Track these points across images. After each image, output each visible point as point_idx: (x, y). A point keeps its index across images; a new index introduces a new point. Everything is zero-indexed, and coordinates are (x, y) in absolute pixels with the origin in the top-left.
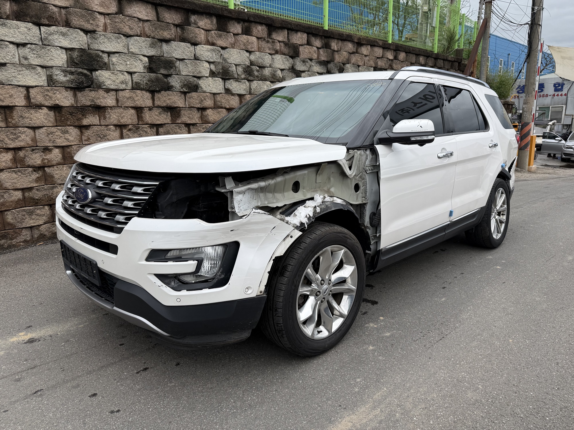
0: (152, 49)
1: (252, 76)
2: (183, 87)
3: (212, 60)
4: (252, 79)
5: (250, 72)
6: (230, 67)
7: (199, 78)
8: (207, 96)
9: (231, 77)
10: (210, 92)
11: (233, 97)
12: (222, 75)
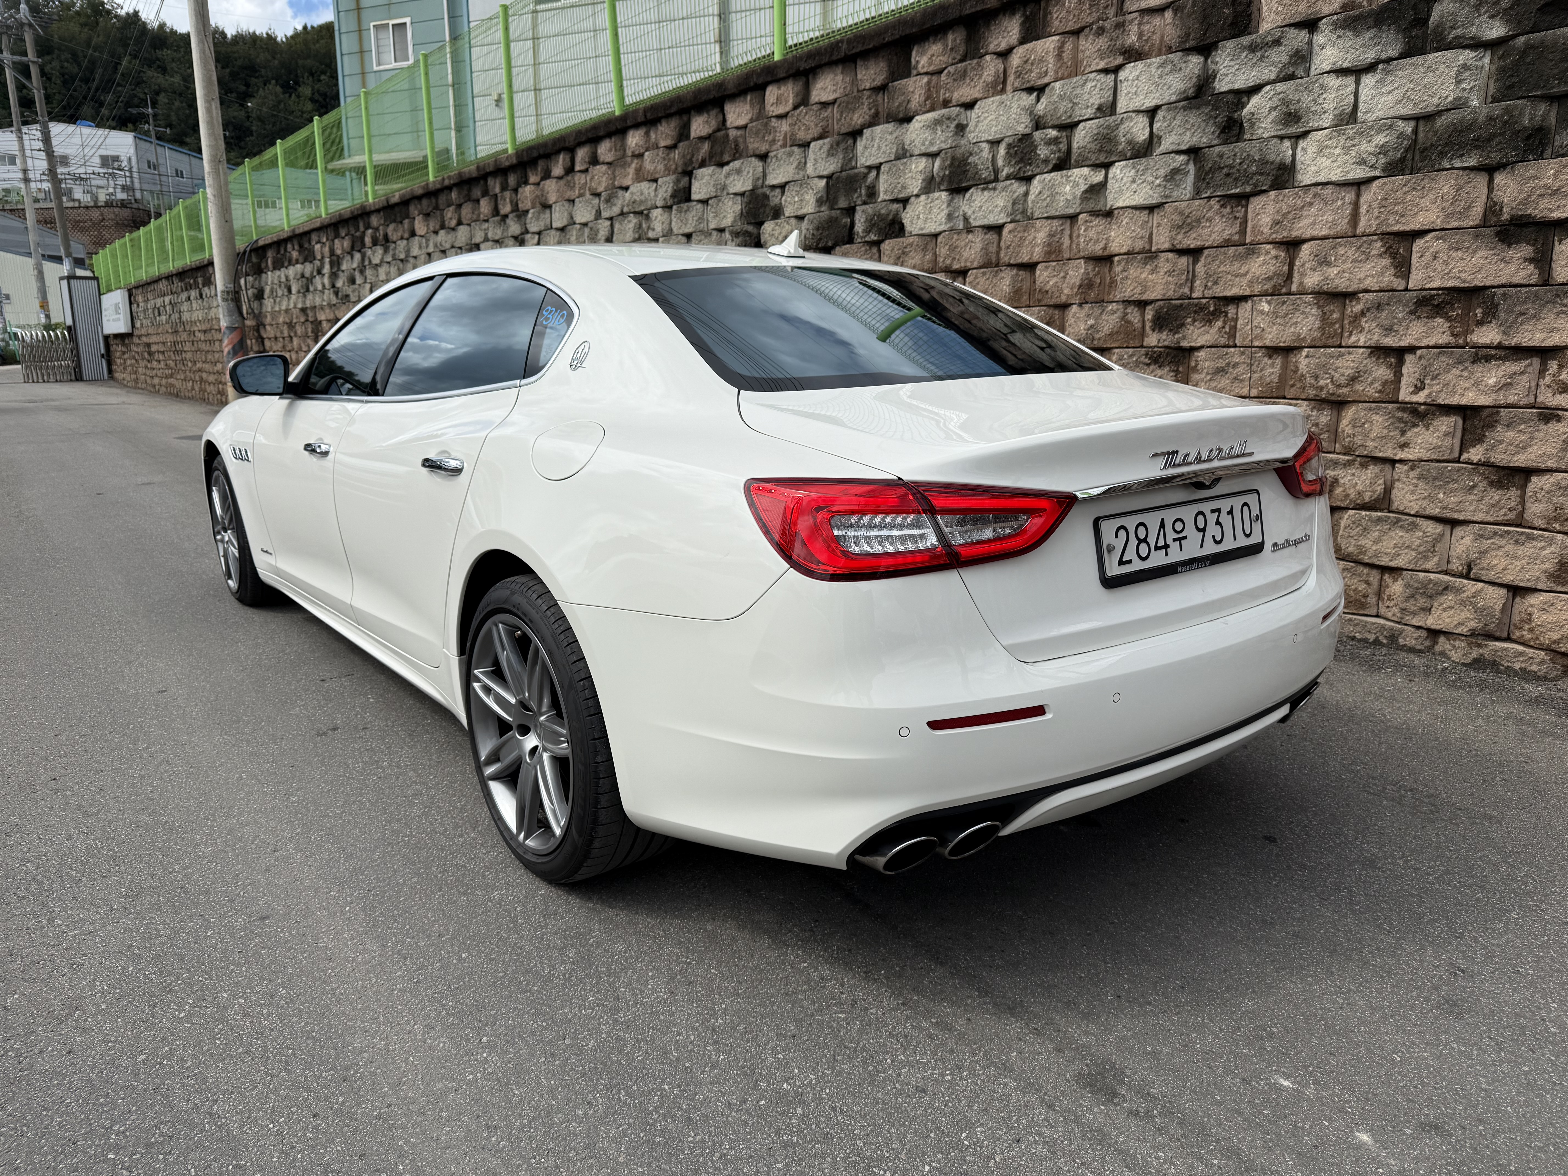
0: (832, 159)
1: (1030, 164)
2: (868, 231)
3: (934, 149)
4: (1030, 173)
5: (1025, 154)
6: (971, 154)
7: (904, 202)
8: (909, 245)
9: (971, 183)
10: (920, 232)
11: (970, 236)
12: (950, 182)
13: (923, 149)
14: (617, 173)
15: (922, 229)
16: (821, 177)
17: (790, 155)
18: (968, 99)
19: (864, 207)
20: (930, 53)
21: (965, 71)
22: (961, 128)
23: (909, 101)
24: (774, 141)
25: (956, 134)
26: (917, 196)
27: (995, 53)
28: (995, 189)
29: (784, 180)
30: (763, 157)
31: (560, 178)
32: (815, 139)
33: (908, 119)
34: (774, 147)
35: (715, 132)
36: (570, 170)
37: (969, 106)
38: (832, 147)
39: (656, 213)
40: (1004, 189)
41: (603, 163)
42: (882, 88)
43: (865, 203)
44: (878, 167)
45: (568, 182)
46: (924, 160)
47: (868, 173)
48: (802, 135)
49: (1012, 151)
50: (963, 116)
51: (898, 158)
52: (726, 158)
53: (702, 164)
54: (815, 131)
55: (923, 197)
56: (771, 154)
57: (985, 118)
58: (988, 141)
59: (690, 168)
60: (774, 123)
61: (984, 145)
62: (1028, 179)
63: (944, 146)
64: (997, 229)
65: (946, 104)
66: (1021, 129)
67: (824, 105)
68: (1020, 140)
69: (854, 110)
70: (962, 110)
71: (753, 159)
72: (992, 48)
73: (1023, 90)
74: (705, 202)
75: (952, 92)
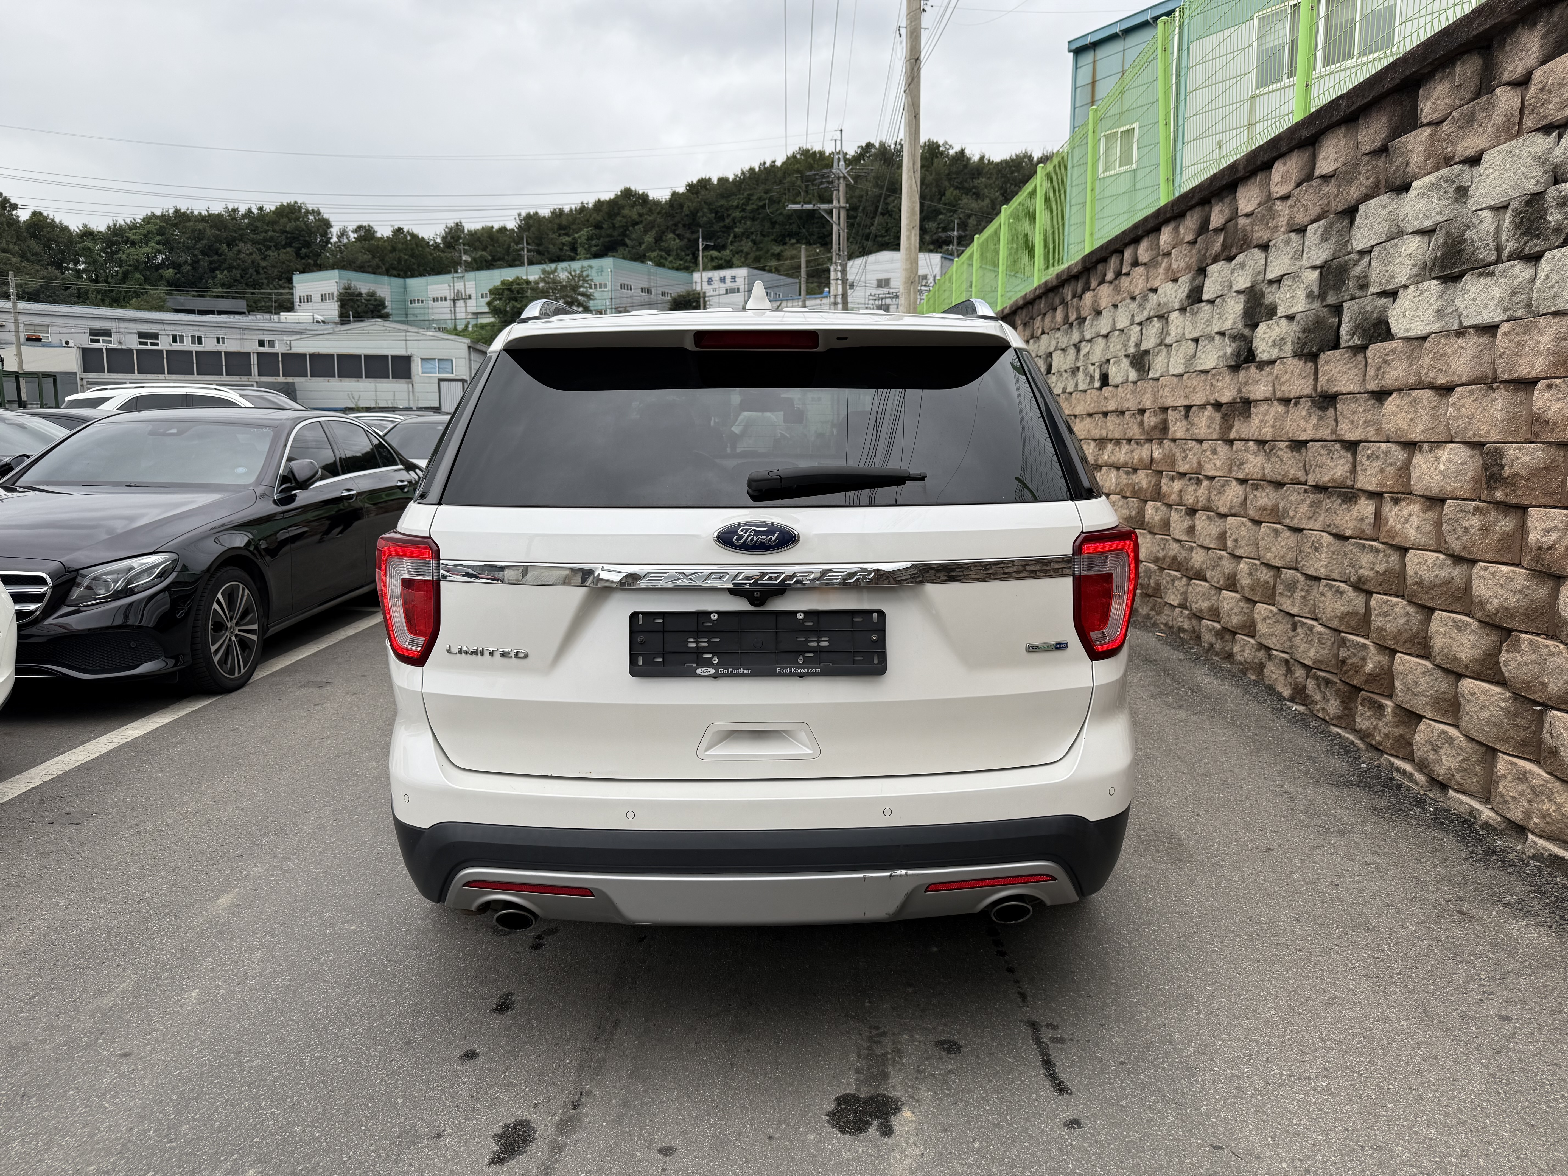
0: (1326, 245)
1: (1538, 237)
2: (1354, 334)
3: (1428, 224)
4: (1538, 249)
5: (1533, 222)
6: (1468, 227)
7: (1393, 294)
8: (1394, 351)
9: (1466, 267)
10: (1407, 335)
11: (1460, 341)
12: (1443, 267)
13: (1417, 225)
14: (1150, 274)
15: (1407, 331)
16: (1314, 268)
17: (1288, 242)
18: (1472, 152)
19: (1350, 303)
20: (1435, 96)
21: (1473, 114)
22: (1462, 192)
23: (1408, 163)
24: (1276, 228)
25: (1456, 200)
26: (1405, 287)
27: (1508, 84)
28: (1492, 274)
29: (1279, 273)
30: (1265, 247)
31: (1111, 282)
32: (1313, 221)
33: (1405, 188)
34: (1276, 235)
35: (1227, 222)
36: (1118, 274)
37: (1474, 161)
38: (1326, 229)
39: (1174, 316)
40: (1503, 274)
41: (1142, 264)
42: (1383, 150)
43: (1353, 298)
44: (1369, 251)
45: (1116, 286)
46: (1417, 238)
47: (1359, 260)
48: (1301, 218)
49: (1517, 220)
50: (1467, 176)
51: (1390, 239)
52: (1234, 251)
53: (1215, 260)
54: (1314, 212)
55: (1412, 288)
56: (1271, 244)
57: (1488, 176)
58: (1491, 208)
59: (1204, 265)
60: (1279, 206)
61: (1485, 213)
62: (1535, 258)
63: (1440, 219)
64: (1490, 329)
65: (1448, 161)
66: (1531, 186)
67: (1326, 178)
68: (1528, 203)
69: (1350, 182)
70: (1466, 168)
71: (1256, 250)
72: (1506, 77)
73: (1537, 130)
74: (1211, 302)
75: (1456, 144)
